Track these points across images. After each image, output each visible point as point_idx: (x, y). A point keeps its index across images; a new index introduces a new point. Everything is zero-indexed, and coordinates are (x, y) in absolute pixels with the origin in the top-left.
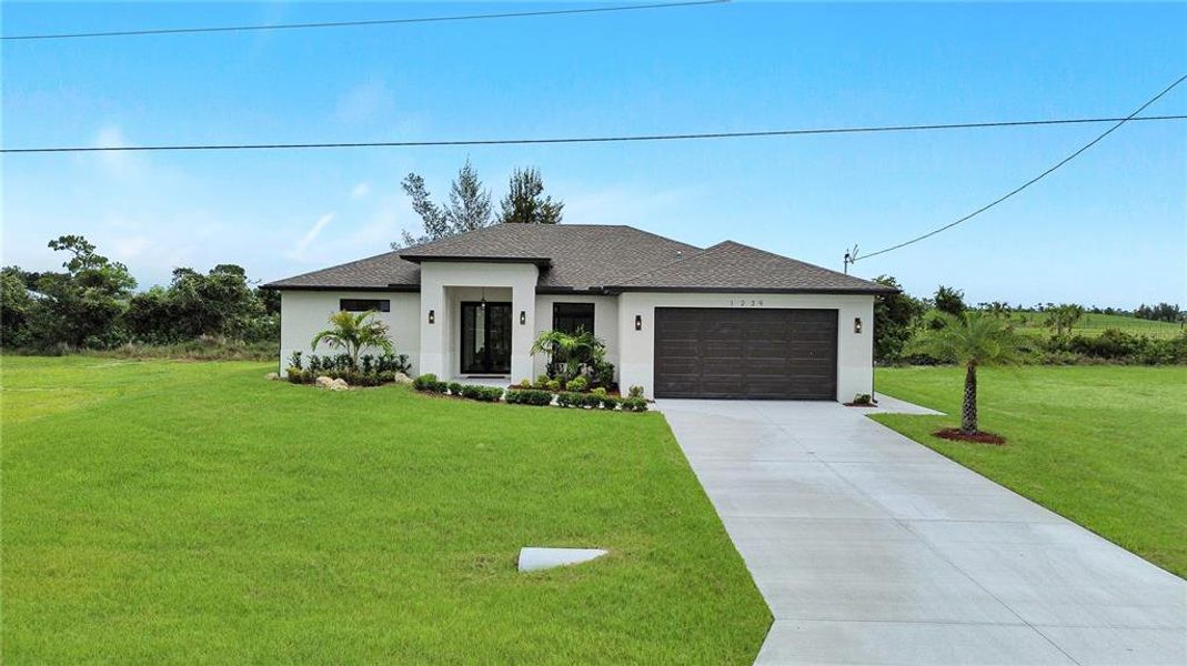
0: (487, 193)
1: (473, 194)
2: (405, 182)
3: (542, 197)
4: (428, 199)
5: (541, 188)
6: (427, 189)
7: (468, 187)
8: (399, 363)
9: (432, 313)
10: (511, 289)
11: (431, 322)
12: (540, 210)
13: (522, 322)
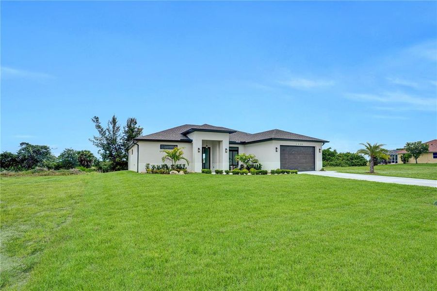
0: (120, 124)
4: (100, 125)
5: (137, 123)
6: (100, 121)
8: (183, 166)
9: (199, 149)
10: (222, 141)
11: (199, 152)
12: (136, 130)
13: (226, 152)
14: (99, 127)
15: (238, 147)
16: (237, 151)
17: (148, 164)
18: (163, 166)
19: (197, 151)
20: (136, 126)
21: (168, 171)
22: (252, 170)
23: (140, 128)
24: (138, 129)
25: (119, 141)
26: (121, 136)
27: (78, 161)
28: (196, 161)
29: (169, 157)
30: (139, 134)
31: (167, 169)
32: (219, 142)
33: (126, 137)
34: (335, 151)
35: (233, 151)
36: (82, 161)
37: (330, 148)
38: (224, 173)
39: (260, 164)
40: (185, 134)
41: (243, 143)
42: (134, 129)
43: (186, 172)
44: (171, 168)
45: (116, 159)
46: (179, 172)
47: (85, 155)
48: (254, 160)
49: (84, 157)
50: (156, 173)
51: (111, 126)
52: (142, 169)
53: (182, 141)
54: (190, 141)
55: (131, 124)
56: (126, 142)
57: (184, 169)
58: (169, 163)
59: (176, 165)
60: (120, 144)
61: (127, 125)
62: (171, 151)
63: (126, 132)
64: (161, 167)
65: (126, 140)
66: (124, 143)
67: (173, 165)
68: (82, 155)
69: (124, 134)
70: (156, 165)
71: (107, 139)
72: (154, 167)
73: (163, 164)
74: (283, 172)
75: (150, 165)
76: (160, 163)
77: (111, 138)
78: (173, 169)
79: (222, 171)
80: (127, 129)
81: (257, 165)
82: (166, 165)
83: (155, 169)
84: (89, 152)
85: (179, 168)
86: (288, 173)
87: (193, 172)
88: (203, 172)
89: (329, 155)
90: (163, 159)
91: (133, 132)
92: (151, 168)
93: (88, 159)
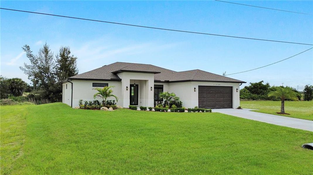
0: (52, 53)
1: (47, 53)
2: (24, 47)
3: (70, 55)
4: (32, 53)
5: (70, 53)
6: (31, 50)
7: (46, 51)
8: (113, 102)
9: (127, 87)
10: (148, 80)
11: (127, 90)
12: (69, 59)
13: (151, 90)
14: (30, 56)
15: (163, 85)
16: (162, 88)
17: (81, 100)
18: (95, 102)
19: (126, 89)
20: (69, 55)
21: (99, 106)
22: (174, 106)
23: (74, 57)
24: (72, 58)
25: (52, 70)
26: (54, 65)
27: (8, 88)
28: (124, 98)
29: (100, 95)
30: (73, 63)
31: (98, 105)
32: (146, 81)
33: (60, 66)
34: (268, 84)
35: (158, 88)
36: (12, 89)
37: (262, 81)
38: (148, 110)
39: (180, 102)
40: (115, 73)
41: (167, 82)
42: (68, 58)
43: (115, 108)
44: (102, 104)
45: (49, 88)
46: (108, 108)
47: (16, 83)
48: (176, 98)
49: (15, 84)
50: (88, 109)
51: (43, 55)
52: (76, 105)
53: (112, 80)
54: (119, 80)
55: (64, 54)
56: (59, 71)
57: (113, 104)
58: (100, 100)
59: (107, 100)
60: (53, 72)
61: (61, 54)
62: (102, 88)
63: (59, 61)
64: (93, 102)
65: (59, 69)
66: (57, 72)
67: (103, 101)
68: (13, 82)
69: (57, 63)
70: (88, 101)
71: (39, 68)
72: (86, 103)
73: (95, 100)
74: (198, 111)
75: (83, 101)
76: (92, 100)
77: (44, 66)
78: (104, 105)
79: (146, 108)
80: (60, 58)
81: (179, 102)
82: (97, 101)
83: (87, 105)
84: (20, 80)
85: (109, 104)
86: (203, 111)
87: (122, 108)
88: (130, 108)
89: (260, 88)
90: (95, 96)
91: (67, 61)
92: (83, 103)
93: (19, 87)
